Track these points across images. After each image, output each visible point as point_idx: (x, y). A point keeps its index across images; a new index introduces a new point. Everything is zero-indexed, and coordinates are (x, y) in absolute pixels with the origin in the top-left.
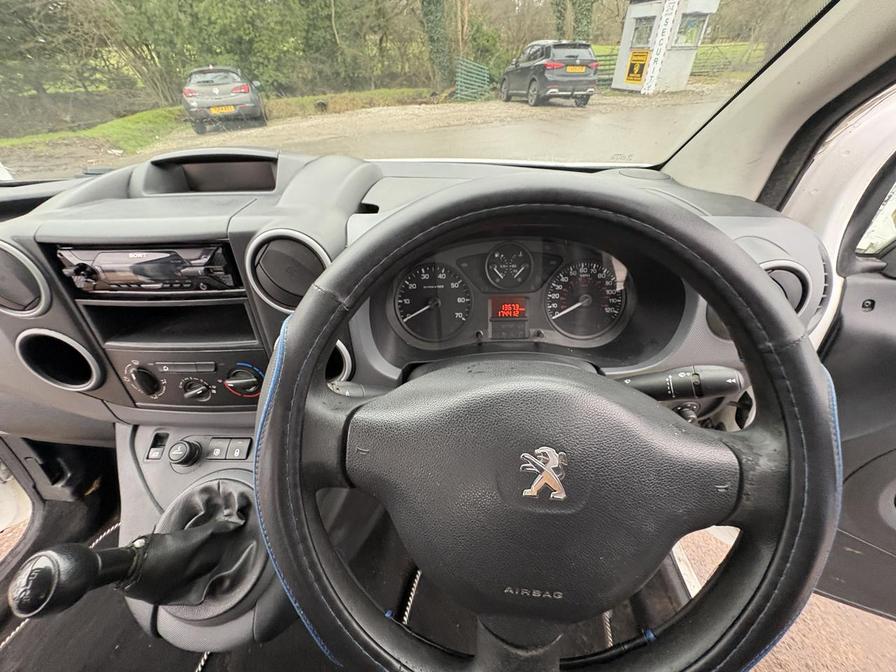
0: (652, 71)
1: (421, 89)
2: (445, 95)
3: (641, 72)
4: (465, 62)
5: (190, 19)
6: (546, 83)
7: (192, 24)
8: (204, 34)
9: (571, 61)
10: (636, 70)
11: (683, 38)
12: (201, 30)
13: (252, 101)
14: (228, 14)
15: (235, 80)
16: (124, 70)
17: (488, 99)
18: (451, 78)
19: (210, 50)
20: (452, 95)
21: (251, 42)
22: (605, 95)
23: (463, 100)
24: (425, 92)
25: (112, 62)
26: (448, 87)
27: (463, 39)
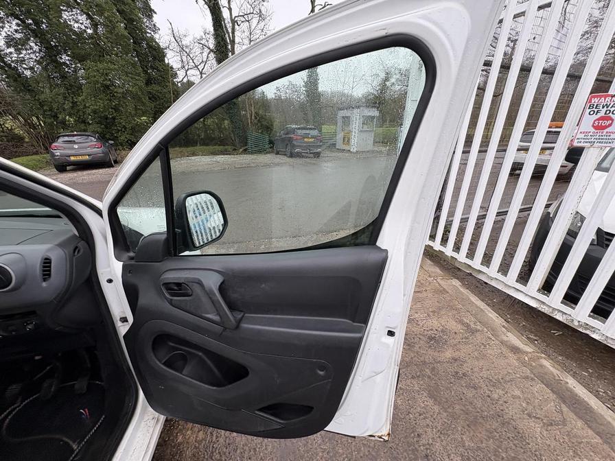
0: (354, 141)
1: (227, 147)
2: (241, 150)
3: (348, 141)
4: (253, 134)
5: (71, 105)
6: (294, 146)
7: (72, 107)
8: (81, 113)
9: (306, 136)
10: (347, 140)
11: (365, 127)
12: (79, 110)
13: (103, 153)
14: (98, 104)
15: (93, 141)
16: (16, 131)
17: (267, 153)
18: (244, 142)
19: (84, 122)
20: (245, 150)
21: (114, 118)
22: (333, 152)
23: (252, 153)
24: (229, 148)
25: (7, 126)
26: (244, 146)
27: (251, 122)
